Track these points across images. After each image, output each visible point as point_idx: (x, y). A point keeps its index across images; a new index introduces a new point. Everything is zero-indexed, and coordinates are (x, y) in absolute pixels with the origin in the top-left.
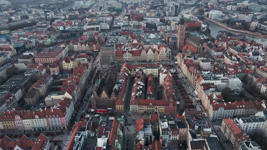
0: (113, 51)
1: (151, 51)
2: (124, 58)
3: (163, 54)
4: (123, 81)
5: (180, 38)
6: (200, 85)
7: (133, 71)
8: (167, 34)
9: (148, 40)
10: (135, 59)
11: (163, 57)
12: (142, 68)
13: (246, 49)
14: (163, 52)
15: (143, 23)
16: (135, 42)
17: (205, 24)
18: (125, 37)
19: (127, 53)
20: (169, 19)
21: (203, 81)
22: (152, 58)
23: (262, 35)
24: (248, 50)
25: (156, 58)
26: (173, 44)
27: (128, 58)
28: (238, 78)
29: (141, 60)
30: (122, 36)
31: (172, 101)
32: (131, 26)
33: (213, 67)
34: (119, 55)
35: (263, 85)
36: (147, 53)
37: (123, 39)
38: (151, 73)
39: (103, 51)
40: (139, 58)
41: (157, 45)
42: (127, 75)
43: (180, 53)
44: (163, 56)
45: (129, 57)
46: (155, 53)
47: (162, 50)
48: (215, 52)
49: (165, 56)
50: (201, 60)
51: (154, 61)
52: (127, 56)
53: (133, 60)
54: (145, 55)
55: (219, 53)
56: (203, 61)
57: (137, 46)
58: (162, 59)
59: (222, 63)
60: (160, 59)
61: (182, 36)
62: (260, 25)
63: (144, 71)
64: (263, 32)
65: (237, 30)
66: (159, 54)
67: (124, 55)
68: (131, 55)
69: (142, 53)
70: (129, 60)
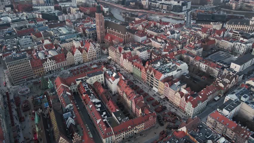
0: (28, 63)
1: (78, 51)
2: (46, 68)
3: (92, 51)
4: (71, 105)
5: (100, 28)
6: (161, 81)
7: (73, 85)
8: (78, 25)
9: (62, 37)
10: (60, 66)
11: (93, 55)
12: (83, 78)
13: (162, 29)
14: (92, 49)
15: (37, 15)
16: (47, 42)
17: (106, 8)
18: (28, 37)
19: (49, 61)
20: (66, 6)
21: (163, 76)
22: (81, 59)
23: (157, 12)
24: (164, 30)
25: (85, 58)
26: (92, 35)
27: (50, 67)
28: (184, 62)
29: (68, 64)
30: (24, 37)
31: (149, 112)
32: (24, 20)
33: (150, 54)
34: (37, 67)
35: (201, 63)
36: (74, 55)
37: (26, 41)
38: (96, 80)
39: (11, 67)
40: (65, 63)
41: (78, 42)
42: (70, 94)
43: (111, 46)
44: (93, 53)
45: (52, 66)
46: (83, 53)
47: (90, 47)
48: (139, 37)
49: (94, 54)
50: (138, 50)
51: (84, 62)
52: (50, 65)
53: (58, 67)
54: (71, 57)
55: (144, 37)
56: (140, 50)
57: (52, 47)
58: (91, 57)
59: (153, 47)
60: (90, 58)
61: (101, 25)
62: (151, 3)
63: (88, 81)
64: (156, 9)
65: (134, 10)
66: (87, 53)
67: (44, 64)
68: (54, 62)
69: (68, 56)
70: (53, 69)
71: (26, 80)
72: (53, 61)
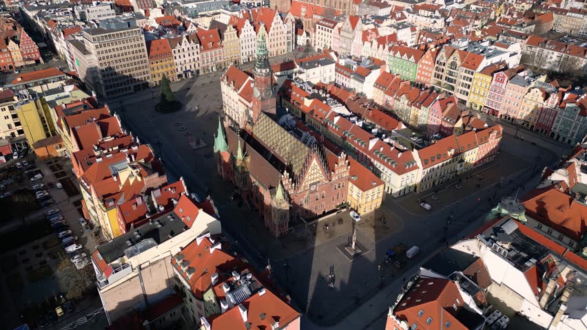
0: (140, 42)
1: (249, 25)
2: (178, 61)
3: (279, 30)
4: (290, 117)
6: (482, 73)
10: (207, 60)
11: (279, 42)
14: (278, 26)
19: (185, 44)
21: (484, 63)
22: (253, 49)
27: (187, 61)
29: (226, 59)
31: (486, 125)
34: (160, 55)
36: (241, 36)
38: (319, 79)
39: (104, 49)
40: (220, 53)
44: (279, 36)
45: (192, 60)
46: (260, 32)
47: (275, 19)
49: (282, 38)
52: (187, 55)
53: (203, 63)
54: (233, 39)
56: (396, 27)
58: (276, 48)
66: (266, 35)
67: (175, 52)
68: (197, 47)
69: (227, 36)
70: (193, 67)
71: (132, 88)
72: (194, 46)
